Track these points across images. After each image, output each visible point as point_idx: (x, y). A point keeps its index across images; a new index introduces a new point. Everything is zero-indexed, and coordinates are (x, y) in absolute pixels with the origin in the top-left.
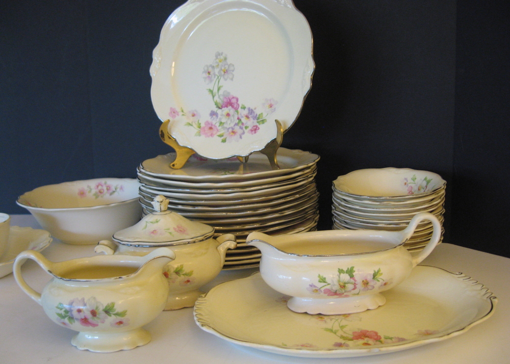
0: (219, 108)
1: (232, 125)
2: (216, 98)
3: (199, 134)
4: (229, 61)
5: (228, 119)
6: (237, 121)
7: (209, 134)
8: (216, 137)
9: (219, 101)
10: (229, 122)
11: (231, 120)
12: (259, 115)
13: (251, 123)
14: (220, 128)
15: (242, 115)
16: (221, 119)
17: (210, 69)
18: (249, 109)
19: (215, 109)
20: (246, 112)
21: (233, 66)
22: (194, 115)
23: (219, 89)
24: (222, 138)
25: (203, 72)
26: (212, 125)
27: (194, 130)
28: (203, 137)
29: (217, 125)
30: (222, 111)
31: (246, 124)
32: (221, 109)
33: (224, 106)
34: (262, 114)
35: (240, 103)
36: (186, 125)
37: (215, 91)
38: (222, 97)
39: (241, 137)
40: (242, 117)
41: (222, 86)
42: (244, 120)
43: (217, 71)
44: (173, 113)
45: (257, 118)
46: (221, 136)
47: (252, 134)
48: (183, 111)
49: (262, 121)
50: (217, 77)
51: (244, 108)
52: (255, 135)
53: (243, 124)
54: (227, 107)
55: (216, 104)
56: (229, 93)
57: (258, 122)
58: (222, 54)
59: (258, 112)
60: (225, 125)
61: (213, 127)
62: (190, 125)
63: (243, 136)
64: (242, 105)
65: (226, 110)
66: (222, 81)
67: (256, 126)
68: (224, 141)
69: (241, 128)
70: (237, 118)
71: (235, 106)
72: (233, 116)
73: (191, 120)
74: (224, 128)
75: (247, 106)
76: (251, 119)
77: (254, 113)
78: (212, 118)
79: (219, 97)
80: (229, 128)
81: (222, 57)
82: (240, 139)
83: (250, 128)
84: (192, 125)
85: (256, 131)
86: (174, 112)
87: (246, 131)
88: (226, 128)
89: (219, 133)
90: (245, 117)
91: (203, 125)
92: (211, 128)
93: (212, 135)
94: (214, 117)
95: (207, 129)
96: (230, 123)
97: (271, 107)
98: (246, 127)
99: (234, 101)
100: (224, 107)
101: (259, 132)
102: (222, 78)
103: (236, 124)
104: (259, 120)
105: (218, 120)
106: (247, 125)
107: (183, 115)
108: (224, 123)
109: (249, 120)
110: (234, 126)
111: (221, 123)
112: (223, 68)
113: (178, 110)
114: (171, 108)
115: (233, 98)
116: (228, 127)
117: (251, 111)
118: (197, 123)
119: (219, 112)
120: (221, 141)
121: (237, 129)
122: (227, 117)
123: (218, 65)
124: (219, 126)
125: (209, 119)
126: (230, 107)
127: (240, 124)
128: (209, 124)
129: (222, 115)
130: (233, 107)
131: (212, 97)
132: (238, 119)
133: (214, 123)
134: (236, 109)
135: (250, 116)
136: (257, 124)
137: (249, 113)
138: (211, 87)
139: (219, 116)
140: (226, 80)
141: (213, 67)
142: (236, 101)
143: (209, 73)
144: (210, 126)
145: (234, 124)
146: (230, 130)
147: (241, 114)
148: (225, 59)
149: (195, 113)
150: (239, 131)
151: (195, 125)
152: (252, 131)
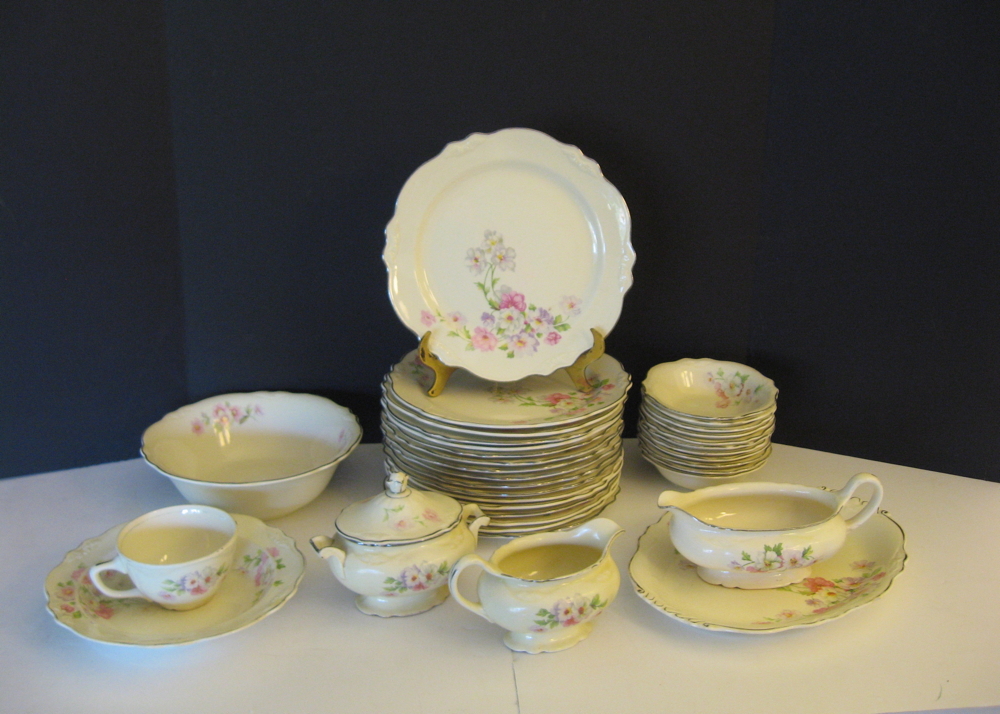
0: (496, 309)
1: (517, 332)
2: (490, 295)
3: (472, 347)
4: (506, 244)
5: (511, 323)
6: (524, 327)
7: (486, 346)
8: (497, 350)
9: (494, 299)
10: (512, 328)
11: (515, 326)
12: (556, 317)
13: (545, 329)
14: (499, 336)
15: (532, 318)
16: (499, 324)
17: (478, 255)
18: (541, 310)
19: (490, 311)
20: (536, 314)
21: (514, 250)
22: (456, 320)
23: (493, 283)
24: (507, 351)
25: (467, 258)
26: (486, 332)
27: (463, 342)
28: (478, 351)
29: (495, 332)
30: (501, 313)
31: (537, 330)
32: (500, 310)
33: (503, 306)
34: (560, 316)
35: (527, 301)
36: (449, 335)
37: (488, 284)
38: (499, 294)
39: (535, 350)
40: (531, 321)
41: (498, 279)
42: (534, 325)
43: (488, 257)
44: (426, 318)
45: (553, 322)
46: (505, 348)
47: (552, 345)
48: (440, 315)
49: (563, 326)
50: (489, 266)
51: (534, 309)
52: (555, 345)
53: (533, 330)
54: (508, 308)
55: (491, 303)
56: (509, 288)
57: (555, 328)
58: (495, 233)
59: (554, 314)
60: (506, 333)
61: (488, 335)
62: (454, 334)
63: (538, 348)
64: (531, 305)
65: (506, 312)
66: (498, 273)
67: (556, 335)
68: (511, 355)
69: (532, 336)
70: (523, 323)
71: (520, 306)
72: (518, 319)
73: (454, 327)
74: (506, 337)
75: (538, 306)
76: (545, 324)
77: (548, 315)
78: (486, 323)
79: (495, 293)
80: (513, 336)
81: (495, 238)
82: (534, 352)
83: (545, 336)
84: (458, 335)
85: (557, 341)
86: (428, 318)
87: (541, 340)
88: (508, 336)
89: (500, 344)
90: (535, 322)
91: (472, 334)
92: (485, 337)
93: (491, 348)
94: (489, 321)
95: (479, 338)
96: (513, 330)
98: (539, 335)
99: (517, 299)
100: (504, 308)
101: (561, 342)
102: (497, 267)
103: (523, 331)
104: (557, 325)
105: (495, 325)
106: (540, 331)
107: (442, 320)
108: (504, 330)
109: (543, 325)
110: (520, 333)
111: (500, 330)
112: (498, 254)
113: (433, 313)
114: (423, 312)
115: (517, 295)
116: (511, 334)
117: (544, 313)
118: (463, 330)
119: (496, 314)
120: (507, 356)
121: (525, 337)
122: (509, 322)
123: (490, 249)
124: (497, 334)
125: (481, 324)
126: (513, 308)
127: (529, 331)
128: (481, 331)
129: (501, 319)
130: (516, 307)
131: (482, 294)
132: (526, 323)
133: (489, 329)
134: (522, 311)
135: (543, 319)
136: (556, 331)
137: (541, 315)
138: (481, 279)
139: (497, 320)
140: (503, 270)
141: (482, 252)
142: (521, 300)
143: (476, 260)
144: (484, 334)
145: (519, 330)
146: (515, 339)
147: (529, 317)
148: (501, 241)
149: (458, 316)
150: (530, 341)
151: (462, 335)
152: (550, 340)
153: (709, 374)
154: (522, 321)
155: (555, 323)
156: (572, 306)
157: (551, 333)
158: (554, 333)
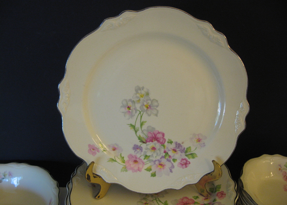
0: (144, 142)
1: (159, 158)
2: (139, 133)
3: (125, 169)
4: (152, 96)
5: (154, 152)
6: (164, 154)
7: (136, 168)
8: (144, 171)
9: (142, 135)
10: (155, 155)
11: (157, 154)
12: (187, 148)
13: (179, 156)
14: (145, 161)
15: (169, 149)
16: (145, 152)
17: (130, 104)
18: (176, 143)
19: (139, 143)
20: (173, 146)
21: (157, 101)
22: (114, 149)
23: (142, 124)
24: (151, 172)
25: (122, 107)
26: (136, 158)
27: (119, 165)
28: (130, 172)
29: (142, 158)
30: (147, 145)
31: (173, 157)
32: (146, 143)
33: (148, 140)
34: (190, 147)
35: (167, 137)
36: (108, 161)
37: (138, 125)
38: (146, 132)
39: (171, 171)
40: (169, 150)
41: (146, 122)
42: (171, 153)
43: (138, 106)
44: (92, 150)
45: (185, 151)
46: (149, 170)
47: (183, 168)
48: (102, 147)
49: (191, 154)
50: (138, 112)
51: (171, 142)
52: (185, 169)
53: (170, 156)
54: (152, 141)
55: (139, 138)
56: (153, 128)
57: (186, 155)
58: (143, 88)
59: (185, 146)
60: (151, 158)
61: (137, 160)
62: (113, 160)
63: (173, 170)
64: (169, 140)
65: (151, 145)
66: (145, 117)
67: (187, 161)
68: (154, 175)
69: (169, 161)
70: (163, 152)
71: (161, 141)
72: (159, 149)
73: (113, 155)
74: (151, 161)
75: (174, 140)
76: (179, 153)
77: (181, 146)
78: (136, 152)
79: (142, 132)
80: (156, 161)
81: (143, 92)
82: (171, 173)
83: (178, 161)
84: (115, 161)
85: (187, 165)
86: (94, 149)
87: (176, 164)
88: (152, 160)
89: (146, 167)
90: (172, 151)
91: (126, 159)
92: (135, 161)
93: (139, 170)
94: (138, 150)
95: (131, 163)
96: (156, 156)
97: (199, 141)
98: (174, 160)
99: (159, 136)
100: (149, 142)
101: (190, 166)
102: (145, 113)
103: (163, 157)
104: (187, 154)
105: (142, 153)
106: (175, 158)
108: (150, 156)
109: (177, 153)
110: (161, 158)
111: (146, 156)
112: (145, 104)
113: (97, 145)
114: (89, 145)
115: (159, 133)
116: (154, 159)
117: (178, 145)
118: (119, 157)
119: (144, 146)
120: (151, 175)
121: (164, 161)
122: (153, 151)
123: (140, 100)
124: (144, 159)
125: (133, 152)
126: (156, 141)
127: (167, 157)
128: (133, 157)
129: (147, 149)
130: (158, 141)
131: (134, 132)
132: (165, 152)
133: (138, 156)
134: (163, 144)
135: (177, 150)
136: (186, 158)
137: (176, 147)
138: (133, 122)
139: (144, 150)
140: (149, 115)
141: (133, 102)
142: (162, 137)
143: (129, 107)
144: (134, 159)
145: (161, 156)
146: (157, 163)
147: (167, 148)
148: (148, 94)
149: (116, 147)
150: (168, 165)
151: (119, 160)
152: (182, 165)
153: (280, 165)
154: (163, 150)
155: (186, 152)
156: (199, 140)
157: (183, 159)
158: (185, 159)
